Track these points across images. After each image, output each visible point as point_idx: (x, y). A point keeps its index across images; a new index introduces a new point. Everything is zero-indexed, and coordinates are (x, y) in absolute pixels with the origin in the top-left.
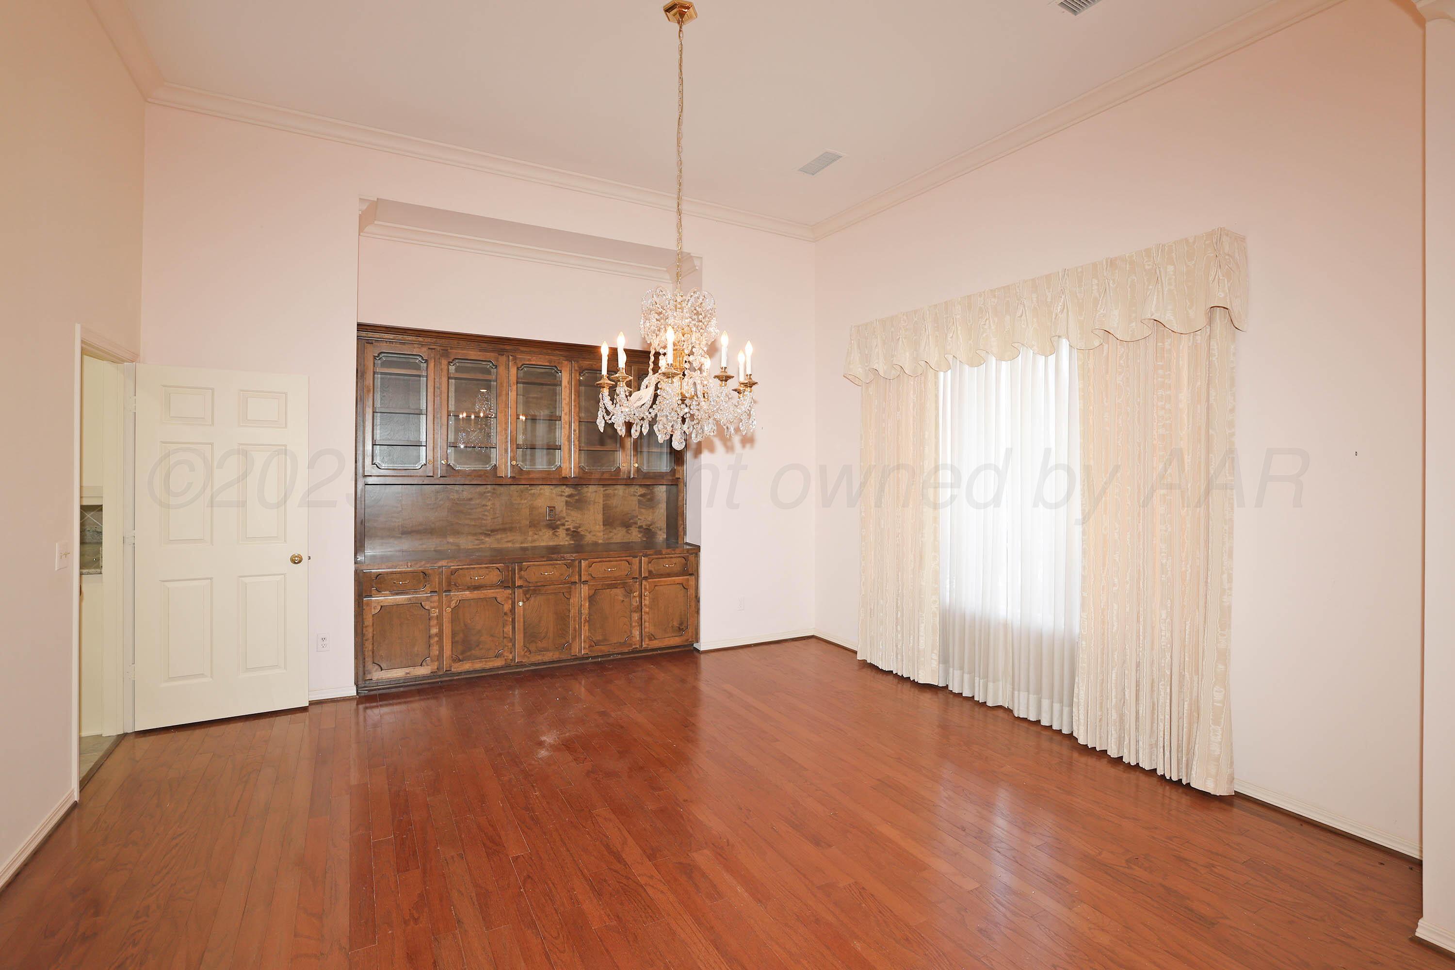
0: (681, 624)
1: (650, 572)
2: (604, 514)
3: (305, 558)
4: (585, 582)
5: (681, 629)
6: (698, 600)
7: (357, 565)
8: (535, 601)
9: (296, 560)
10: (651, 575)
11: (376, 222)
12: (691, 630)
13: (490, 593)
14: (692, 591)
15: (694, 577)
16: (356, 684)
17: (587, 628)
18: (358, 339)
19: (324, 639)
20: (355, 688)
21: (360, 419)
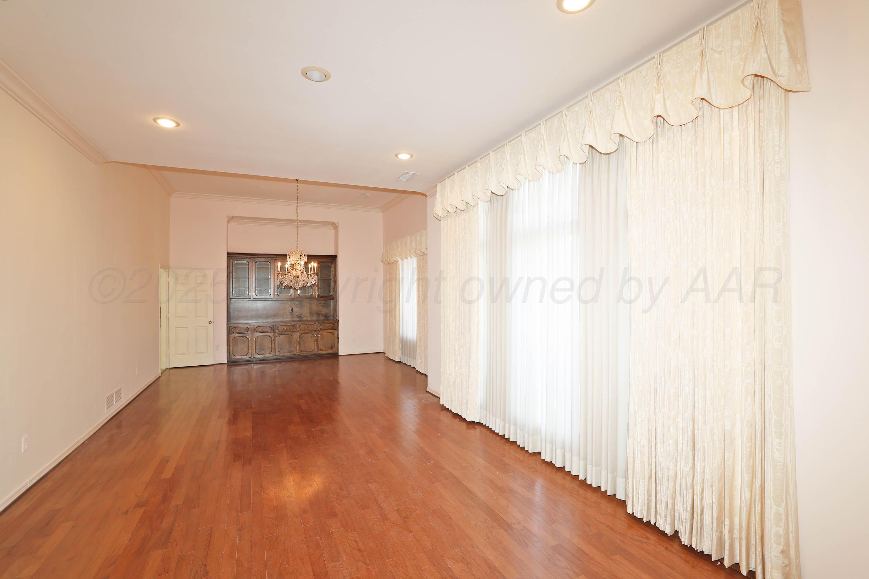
0: (332, 346)
1: (321, 328)
2: (310, 310)
3: (213, 322)
4: (298, 331)
5: (332, 348)
6: (338, 338)
7: (228, 325)
8: (282, 336)
9: (210, 323)
10: (321, 329)
11: (233, 220)
12: (336, 348)
13: (268, 334)
14: (336, 335)
15: (336, 331)
16: (227, 360)
17: (299, 346)
18: (228, 257)
19: (218, 346)
20: (227, 361)
21: (229, 281)
